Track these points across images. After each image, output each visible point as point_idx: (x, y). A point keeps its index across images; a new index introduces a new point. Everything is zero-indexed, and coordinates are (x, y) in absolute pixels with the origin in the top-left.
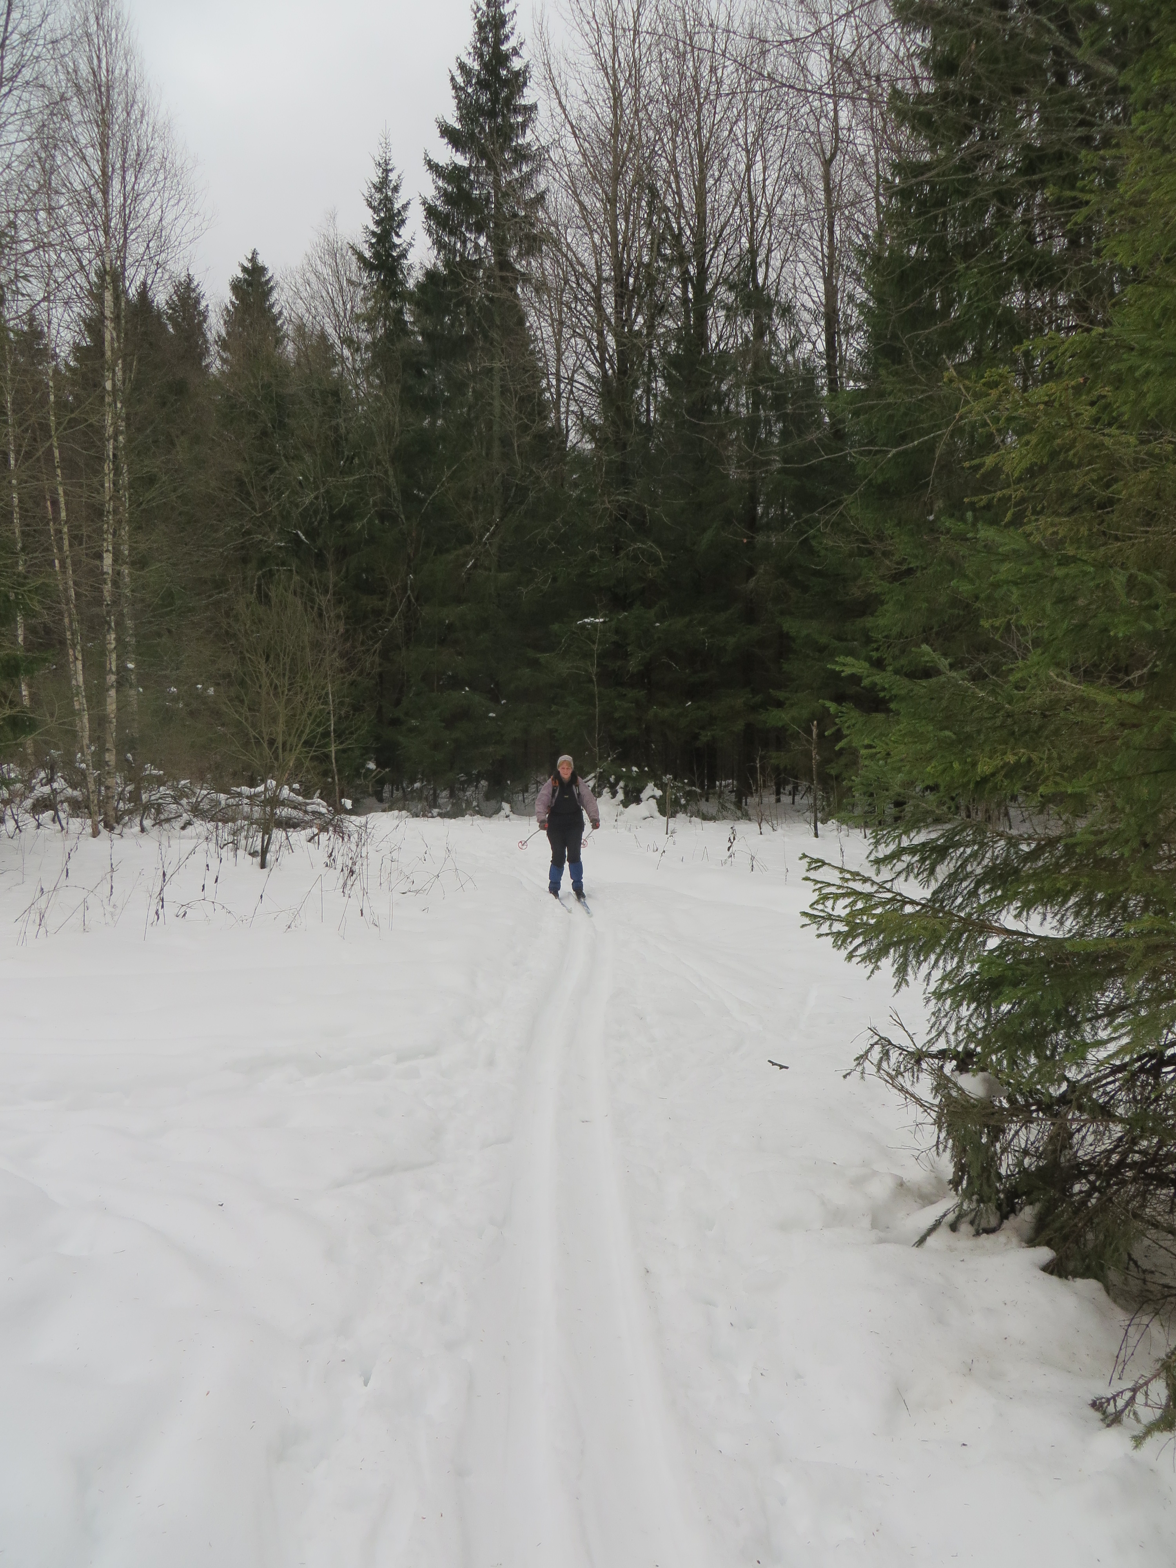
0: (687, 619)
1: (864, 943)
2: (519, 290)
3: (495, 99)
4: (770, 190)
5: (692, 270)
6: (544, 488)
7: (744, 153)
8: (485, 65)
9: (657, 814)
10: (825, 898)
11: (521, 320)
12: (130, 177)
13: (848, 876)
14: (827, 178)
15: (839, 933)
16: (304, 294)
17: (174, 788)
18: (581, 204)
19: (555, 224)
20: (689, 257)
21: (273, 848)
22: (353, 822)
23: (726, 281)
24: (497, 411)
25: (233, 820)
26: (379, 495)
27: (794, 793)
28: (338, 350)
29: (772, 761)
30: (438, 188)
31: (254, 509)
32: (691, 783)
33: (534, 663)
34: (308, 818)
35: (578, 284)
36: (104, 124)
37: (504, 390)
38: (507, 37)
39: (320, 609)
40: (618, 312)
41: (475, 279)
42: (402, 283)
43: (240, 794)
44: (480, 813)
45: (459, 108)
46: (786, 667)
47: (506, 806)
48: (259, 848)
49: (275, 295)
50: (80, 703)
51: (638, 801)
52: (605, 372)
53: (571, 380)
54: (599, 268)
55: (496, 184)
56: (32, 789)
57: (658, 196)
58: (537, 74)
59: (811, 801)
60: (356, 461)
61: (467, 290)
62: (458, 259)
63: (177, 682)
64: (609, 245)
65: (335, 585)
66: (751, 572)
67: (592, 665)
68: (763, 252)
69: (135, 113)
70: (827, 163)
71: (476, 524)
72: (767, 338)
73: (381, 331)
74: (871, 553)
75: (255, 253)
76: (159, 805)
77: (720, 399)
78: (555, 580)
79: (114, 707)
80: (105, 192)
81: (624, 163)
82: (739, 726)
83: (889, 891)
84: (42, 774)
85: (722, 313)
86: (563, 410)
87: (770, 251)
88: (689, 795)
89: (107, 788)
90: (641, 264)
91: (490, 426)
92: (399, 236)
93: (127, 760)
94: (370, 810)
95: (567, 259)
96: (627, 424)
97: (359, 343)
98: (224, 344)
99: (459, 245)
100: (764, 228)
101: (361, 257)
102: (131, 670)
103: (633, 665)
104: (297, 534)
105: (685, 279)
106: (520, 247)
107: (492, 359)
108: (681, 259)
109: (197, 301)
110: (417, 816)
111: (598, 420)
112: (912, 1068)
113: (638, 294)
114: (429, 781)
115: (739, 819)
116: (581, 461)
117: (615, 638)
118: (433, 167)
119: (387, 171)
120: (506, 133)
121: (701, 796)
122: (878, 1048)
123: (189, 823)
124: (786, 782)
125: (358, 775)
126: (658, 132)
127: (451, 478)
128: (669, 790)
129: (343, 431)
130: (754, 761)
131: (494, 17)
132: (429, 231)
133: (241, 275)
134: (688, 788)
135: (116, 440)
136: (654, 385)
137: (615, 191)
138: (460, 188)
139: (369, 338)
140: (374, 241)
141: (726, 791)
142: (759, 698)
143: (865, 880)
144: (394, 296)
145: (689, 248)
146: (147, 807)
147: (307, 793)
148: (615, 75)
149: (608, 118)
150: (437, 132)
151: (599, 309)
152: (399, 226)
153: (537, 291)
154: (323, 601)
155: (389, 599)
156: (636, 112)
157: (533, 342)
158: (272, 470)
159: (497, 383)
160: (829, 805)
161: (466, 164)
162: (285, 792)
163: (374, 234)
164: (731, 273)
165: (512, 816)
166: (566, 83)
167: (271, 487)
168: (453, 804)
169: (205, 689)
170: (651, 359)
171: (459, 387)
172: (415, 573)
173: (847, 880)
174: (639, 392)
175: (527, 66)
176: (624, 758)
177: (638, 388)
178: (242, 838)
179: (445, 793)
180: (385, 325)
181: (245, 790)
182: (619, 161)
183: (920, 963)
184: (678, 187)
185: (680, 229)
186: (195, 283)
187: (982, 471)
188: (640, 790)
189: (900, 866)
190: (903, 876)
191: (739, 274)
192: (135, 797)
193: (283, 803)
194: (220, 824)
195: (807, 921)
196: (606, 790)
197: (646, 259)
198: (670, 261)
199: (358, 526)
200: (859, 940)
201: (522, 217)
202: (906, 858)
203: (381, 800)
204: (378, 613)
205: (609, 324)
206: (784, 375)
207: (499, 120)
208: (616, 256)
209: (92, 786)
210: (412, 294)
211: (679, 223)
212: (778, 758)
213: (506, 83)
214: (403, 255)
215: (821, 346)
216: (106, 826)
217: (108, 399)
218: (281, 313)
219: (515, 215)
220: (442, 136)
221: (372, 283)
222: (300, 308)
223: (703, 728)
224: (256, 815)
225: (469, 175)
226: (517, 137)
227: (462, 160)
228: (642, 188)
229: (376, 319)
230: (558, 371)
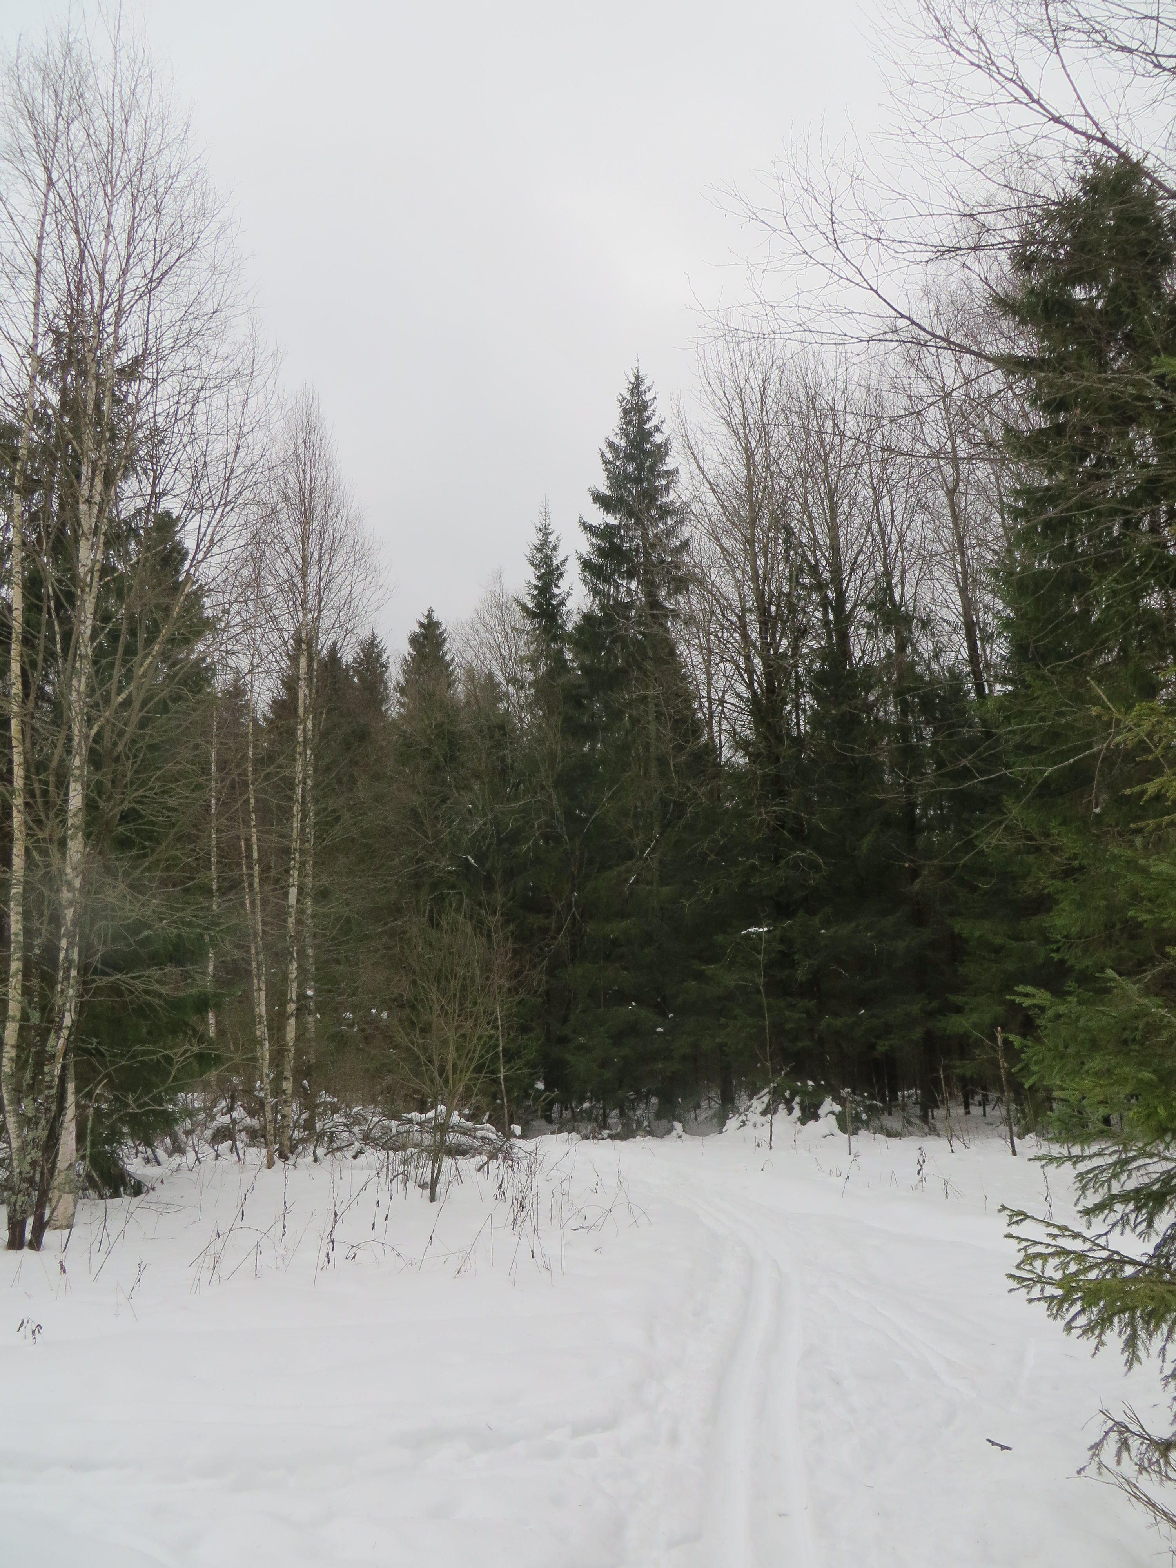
0: (853, 925)
1: (1083, 1311)
2: (669, 624)
3: (640, 469)
4: (898, 518)
5: (831, 594)
6: (702, 803)
7: (871, 491)
8: (631, 442)
9: (837, 1131)
10: (1030, 1258)
11: (672, 652)
12: (326, 562)
13: (1056, 1231)
14: (953, 505)
15: (1053, 1298)
16: (473, 643)
17: (347, 1116)
18: (722, 547)
19: (701, 566)
20: (827, 584)
21: (442, 1178)
22: (523, 1146)
23: (863, 602)
24: (653, 734)
25: (403, 1147)
26: (544, 818)
27: (984, 1103)
28: (504, 689)
29: (957, 1071)
30: (592, 545)
31: (427, 837)
32: (872, 1097)
33: (700, 976)
34: (477, 1143)
35: (723, 615)
36: (305, 522)
37: (659, 715)
38: (649, 418)
39: (489, 930)
40: (763, 637)
41: (628, 618)
42: (561, 627)
43: (410, 1121)
44: (651, 1133)
45: (609, 478)
46: (961, 970)
47: (678, 1126)
48: (429, 1180)
49: (447, 645)
50: (262, 1031)
51: (816, 1117)
52: (754, 693)
53: (722, 702)
54: (742, 600)
55: (645, 536)
56: (213, 1118)
57: (794, 533)
58: (676, 445)
59: (1004, 1113)
60: (522, 787)
61: (620, 628)
62: (612, 602)
63: (354, 1009)
64: (751, 580)
65: (503, 906)
66: (915, 874)
67: (759, 975)
68: (897, 572)
69: (332, 509)
70: (951, 493)
71: (637, 840)
72: (909, 649)
73: (543, 670)
74: (1038, 849)
75: (430, 611)
76: (332, 1133)
77: (869, 708)
78: (716, 891)
79: (293, 1034)
80: (304, 576)
81: (759, 510)
82: (918, 1034)
83: (1104, 1248)
84: (224, 1104)
85: (863, 631)
86: (716, 728)
87: (903, 572)
88: (870, 1109)
89: (284, 1117)
90: (781, 593)
91: (647, 748)
92: (558, 587)
93: (304, 1087)
94: (541, 1133)
95: (713, 595)
96: (779, 739)
97: (523, 682)
98: (403, 691)
99: (612, 591)
100: (897, 551)
101: (524, 607)
102: (311, 998)
103: (801, 975)
104: (467, 859)
105: (825, 603)
106: (668, 587)
107: (647, 687)
108: (820, 587)
109: (380, 655)
110: (587, 1138)
111: (750, 735)
112: (1158, 1461)
113: (781, 621)
114: (598, 1101)
115: (926, 1134)
116: (736, 776)
117: (781, 947)
118: (587, 528)
119: (546, 535)
120: (650, 496)
121: (883, 1110)
122: (1114, 1436)
123: (361, 1152)
124: (974, 1093)
125: (527, 1096)
126: (788, 480)
127: (611, 798)
128: (848, 1105)
129: (509, 761)
130: (937, 1071)
131: (637, 404)
132: (585, 581)
133: (418, 630)
134: (868, 1102)
135: (305, 783)
136: (802, 701)
137: (753, 534)
138: (611, 543)
139: (531, 676)
140: (536, 593)
141: (910, 1102)
142: (935, 1004)
143: (1076, 1236)
144: (554, 639)
145: (826, 575)
146: (319, 1137)
147: (474, 1117)
148: (746, 438)
149: (743, 473)
150: (591, 499)
151: (745, 636)
152: (558, 579)
153: (686, 624)
154: (492, 921)
155: (554, 917)
156: (768, 467)
157: (684, 667)
158: (444, 801)
159: (652, 708)
160: (1024, 1117)
161: (617, 522)
162: (455, 1118)
163: (536, 587)
164: (869, 594)
165: (685, 1136)
166: (703, 450)
167: (443, 816)
168: (624, 1125)
169: (379, 1013)
170: (798, 677)
171: (617, 715)
172: (579, 891)
173: (1055, 1237)
174: (788, 708)
175: (668, 439)
176: (799, 1072)
177: (786, 704)
178: (412, 1169)
179: (615, 1112)
180: (546, 664)
181: (416, 1116)
182: (755, 508)
183: (1150, 1335)
184: (812, 525)
185: (817, 560)
186: (378, 640)
187: (1145, 798)
188: (818, 1106)
189: (1113, 1217)
190: (1118, 1229)
191: (876, 594)
192: (309, 1126)
193: (454, 1129)
194: (391, 1153)
195: (1014, 1284)
196: (782, 1106)
197: (786, 589)
198: (810, 589)
199: (524, 848)
200: (1077, 1307)
201: (669, 563)
202: (1119, 1207)
203: (550, 1121)
204: (544, 930)
205: (755, 648)
206: (930, 683)
207: (645, 484)
208: (758, 589)
209: (269, 1116)
210: (570, 635)
211: (815, 556)
212: (964, 1068)
213: (649, 454)
214: (562, 603)
215: (965, 653)
216: (280, 1157)
217: (299, 749)
218: (453, 659)
219: (663, 562)
220: (595, 502)
221: (534, 629)
222: (470, 655)
223: (878, 1037)
224: (426, 1143)
225: (619, 532)
226: (662, 497)
227: (613, 520)
228: (777, 530)
229: (539, 659)
230: (709, 693)
